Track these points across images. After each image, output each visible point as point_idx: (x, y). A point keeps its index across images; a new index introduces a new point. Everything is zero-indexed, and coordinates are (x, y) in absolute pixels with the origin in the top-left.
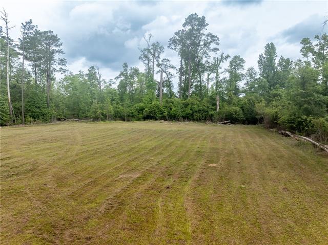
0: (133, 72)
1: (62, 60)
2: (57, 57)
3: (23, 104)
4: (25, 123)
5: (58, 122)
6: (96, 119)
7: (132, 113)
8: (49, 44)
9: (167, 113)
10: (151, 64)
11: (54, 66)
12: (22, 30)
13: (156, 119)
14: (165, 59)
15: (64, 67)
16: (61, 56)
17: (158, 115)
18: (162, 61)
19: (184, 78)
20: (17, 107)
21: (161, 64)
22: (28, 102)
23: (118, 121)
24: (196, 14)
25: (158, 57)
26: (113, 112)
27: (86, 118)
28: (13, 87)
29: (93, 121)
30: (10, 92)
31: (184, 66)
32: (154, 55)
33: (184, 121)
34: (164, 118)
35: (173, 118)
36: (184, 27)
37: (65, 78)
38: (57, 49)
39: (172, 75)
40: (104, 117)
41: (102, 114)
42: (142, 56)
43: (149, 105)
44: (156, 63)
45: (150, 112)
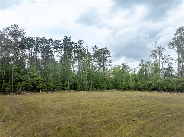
0: (147, 64)
1: (110, 61)
2: (108, 59)
3: (92, 81)
4: (92, 90)
5: (107, 90)
6: (125, 89)
7: (145, 87)
8: (105, 54)
9: (165, 87)
10: (158, 58)
11: (107, 64)
12: (93, 50)
13: (159, 91)
14: (167, 55)
15: (111, 64)
16: (110, 59)
17: (160, 88)
18: (165, 56)
19: (181, 65)
20: (90, 83)
21: (164, 58)
22: (94, 81)
23: (137, 91)
24: (183, 27)
25: (162, 54)
26: (134, 86)
27: (120, 88)
28: (89, 74)
29: (123, 90)
30: (88, 76)
31: (181, 58)
32: (159, 53)
33: (178, 92)
34: (164, 90)
35: (170, 90)
36: (175, 36)
37: (111, 69)
38: (108, 55)
39: (171, 64)
40: (129, 89)
41: (128, 87)
42: (152, 55)
43: (155, 82)
44: (161, 57)
45: (155, 86)
